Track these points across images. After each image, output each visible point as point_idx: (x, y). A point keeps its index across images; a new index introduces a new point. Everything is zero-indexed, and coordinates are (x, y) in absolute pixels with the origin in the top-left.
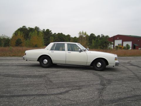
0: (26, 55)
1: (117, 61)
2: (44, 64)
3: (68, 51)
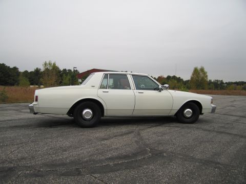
1: (213, 106)
2: (85, 120)
3: (137, 89)
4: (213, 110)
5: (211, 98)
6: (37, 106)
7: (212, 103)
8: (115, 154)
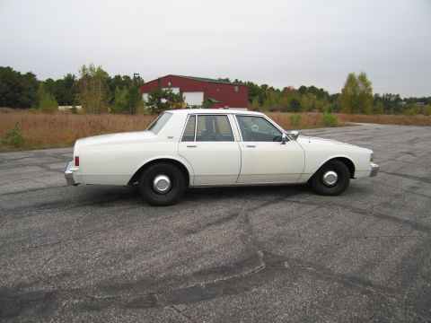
0: (77, 164)
1: (374, 165)
2: (158, 193)
3: (244, 140)
4: (374, 172)
5: (372, 152)
6: (79, 174)
7: (371, 160)
8: (208, 263)
